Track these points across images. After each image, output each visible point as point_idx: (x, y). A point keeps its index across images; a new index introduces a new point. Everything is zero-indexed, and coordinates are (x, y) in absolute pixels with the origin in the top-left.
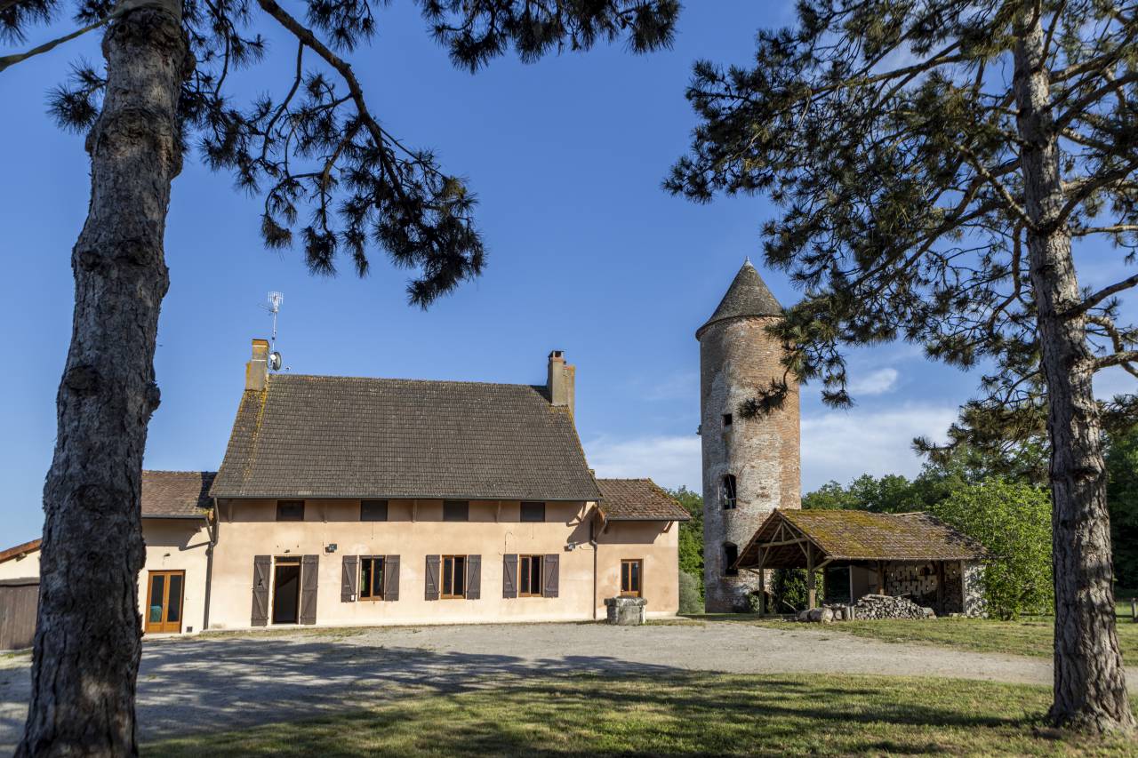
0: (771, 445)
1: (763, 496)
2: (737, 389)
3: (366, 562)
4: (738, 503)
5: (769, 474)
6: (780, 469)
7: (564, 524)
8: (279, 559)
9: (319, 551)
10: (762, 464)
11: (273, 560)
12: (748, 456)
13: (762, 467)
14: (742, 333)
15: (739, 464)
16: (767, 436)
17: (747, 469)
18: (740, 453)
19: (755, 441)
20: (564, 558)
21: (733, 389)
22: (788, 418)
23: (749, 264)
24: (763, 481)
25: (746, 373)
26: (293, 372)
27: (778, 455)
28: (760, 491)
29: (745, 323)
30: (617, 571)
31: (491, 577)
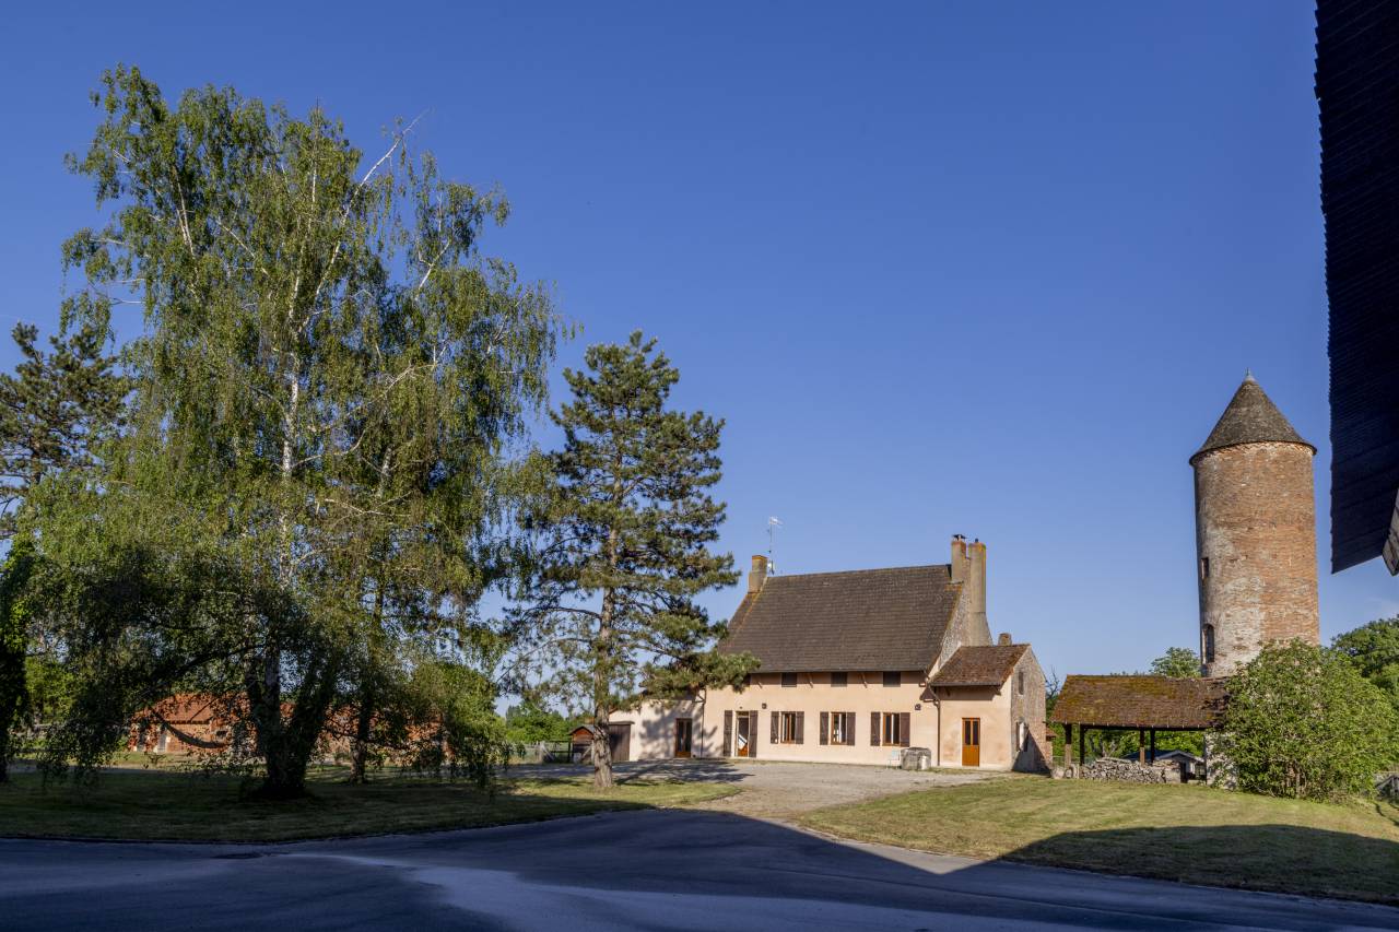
0: (1250, 591)
1: (1240, 647)
2: (1212, 529)
3: (787, 715)
4: (1216, 656)
5: (1247, 623)
6: (1262, 615)
7: (917, 685)
8: (739, 713)
9: (758, 708)
10: (1238, 613)
11: (734, 714)
12: (1223, 604)
13: (1238, 616)
14: (1215, 467)
15: (1216, 613)
16: (1243, 580)
17: (1223, 618)
18: (1216, 601)
19: (1230, 586)
20: (915, 717)
21: (1208, 530)
22: (1275, 556)
23: (1251, 378)
24: (1239, 631)
25: (1220, 511)
26: (778, 574)
27: (1257, 600)
28: (1236, 643)
29: (1217, 455)
30: (959, 728)
31: (863, 729)
